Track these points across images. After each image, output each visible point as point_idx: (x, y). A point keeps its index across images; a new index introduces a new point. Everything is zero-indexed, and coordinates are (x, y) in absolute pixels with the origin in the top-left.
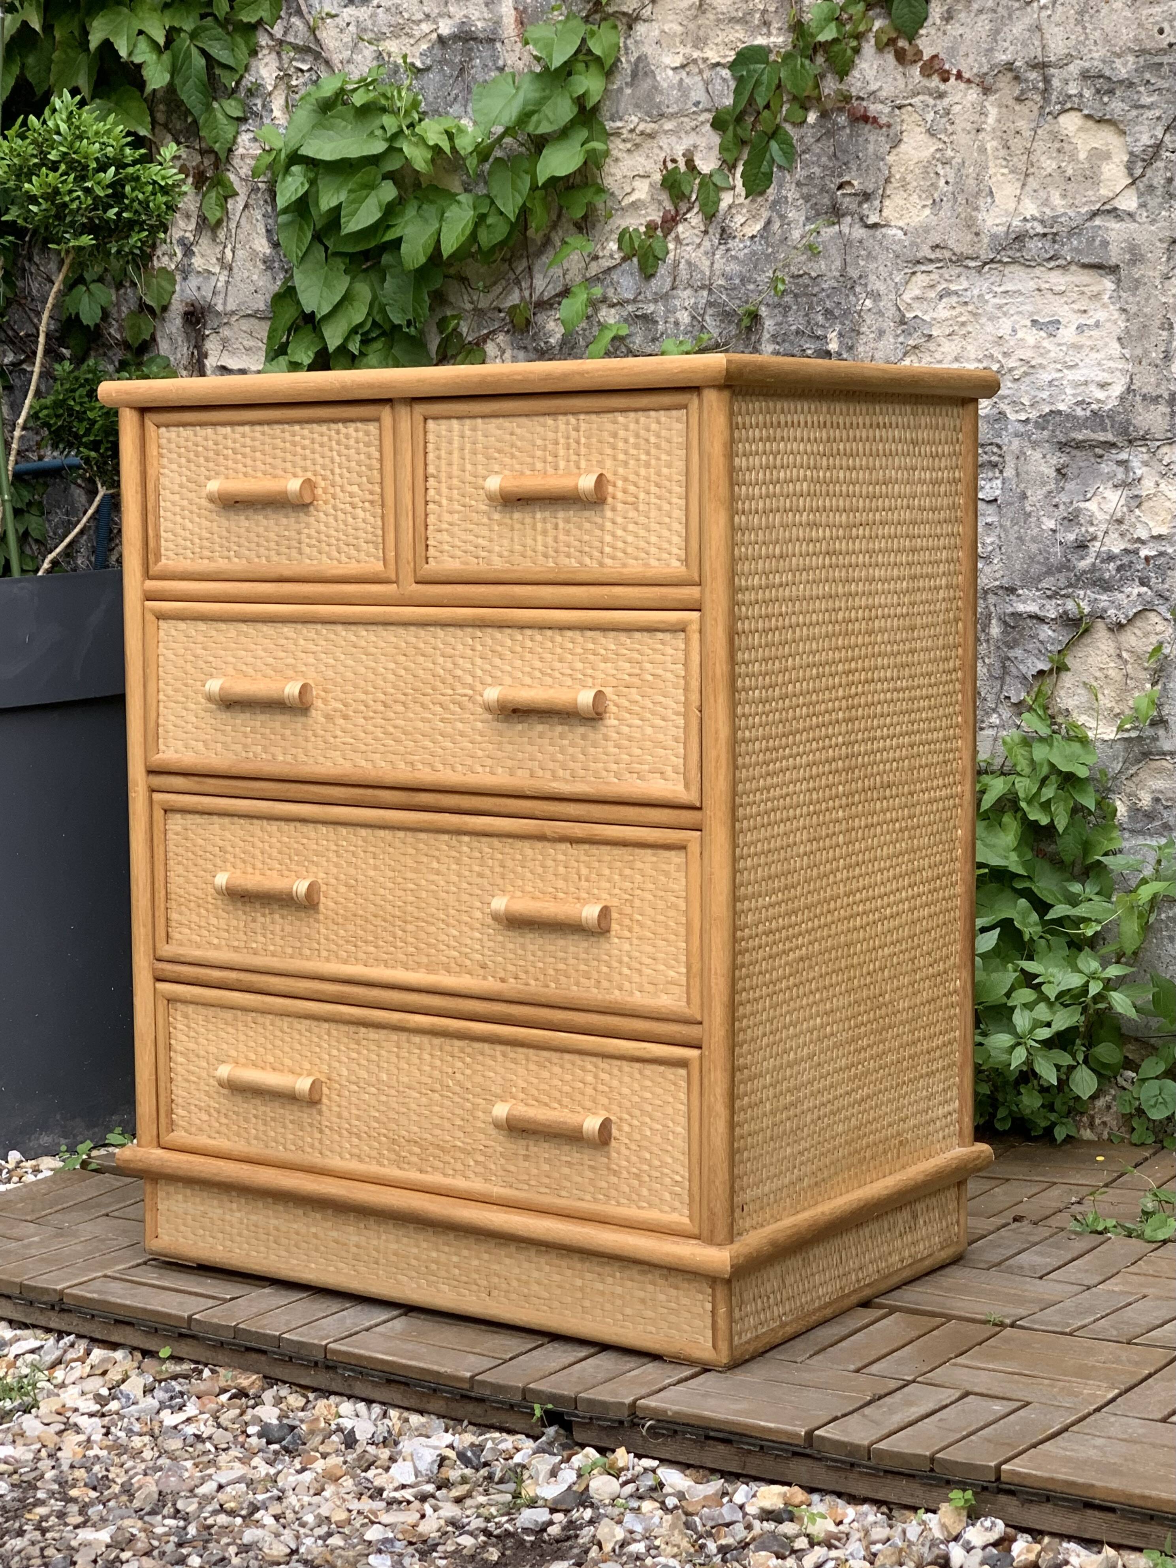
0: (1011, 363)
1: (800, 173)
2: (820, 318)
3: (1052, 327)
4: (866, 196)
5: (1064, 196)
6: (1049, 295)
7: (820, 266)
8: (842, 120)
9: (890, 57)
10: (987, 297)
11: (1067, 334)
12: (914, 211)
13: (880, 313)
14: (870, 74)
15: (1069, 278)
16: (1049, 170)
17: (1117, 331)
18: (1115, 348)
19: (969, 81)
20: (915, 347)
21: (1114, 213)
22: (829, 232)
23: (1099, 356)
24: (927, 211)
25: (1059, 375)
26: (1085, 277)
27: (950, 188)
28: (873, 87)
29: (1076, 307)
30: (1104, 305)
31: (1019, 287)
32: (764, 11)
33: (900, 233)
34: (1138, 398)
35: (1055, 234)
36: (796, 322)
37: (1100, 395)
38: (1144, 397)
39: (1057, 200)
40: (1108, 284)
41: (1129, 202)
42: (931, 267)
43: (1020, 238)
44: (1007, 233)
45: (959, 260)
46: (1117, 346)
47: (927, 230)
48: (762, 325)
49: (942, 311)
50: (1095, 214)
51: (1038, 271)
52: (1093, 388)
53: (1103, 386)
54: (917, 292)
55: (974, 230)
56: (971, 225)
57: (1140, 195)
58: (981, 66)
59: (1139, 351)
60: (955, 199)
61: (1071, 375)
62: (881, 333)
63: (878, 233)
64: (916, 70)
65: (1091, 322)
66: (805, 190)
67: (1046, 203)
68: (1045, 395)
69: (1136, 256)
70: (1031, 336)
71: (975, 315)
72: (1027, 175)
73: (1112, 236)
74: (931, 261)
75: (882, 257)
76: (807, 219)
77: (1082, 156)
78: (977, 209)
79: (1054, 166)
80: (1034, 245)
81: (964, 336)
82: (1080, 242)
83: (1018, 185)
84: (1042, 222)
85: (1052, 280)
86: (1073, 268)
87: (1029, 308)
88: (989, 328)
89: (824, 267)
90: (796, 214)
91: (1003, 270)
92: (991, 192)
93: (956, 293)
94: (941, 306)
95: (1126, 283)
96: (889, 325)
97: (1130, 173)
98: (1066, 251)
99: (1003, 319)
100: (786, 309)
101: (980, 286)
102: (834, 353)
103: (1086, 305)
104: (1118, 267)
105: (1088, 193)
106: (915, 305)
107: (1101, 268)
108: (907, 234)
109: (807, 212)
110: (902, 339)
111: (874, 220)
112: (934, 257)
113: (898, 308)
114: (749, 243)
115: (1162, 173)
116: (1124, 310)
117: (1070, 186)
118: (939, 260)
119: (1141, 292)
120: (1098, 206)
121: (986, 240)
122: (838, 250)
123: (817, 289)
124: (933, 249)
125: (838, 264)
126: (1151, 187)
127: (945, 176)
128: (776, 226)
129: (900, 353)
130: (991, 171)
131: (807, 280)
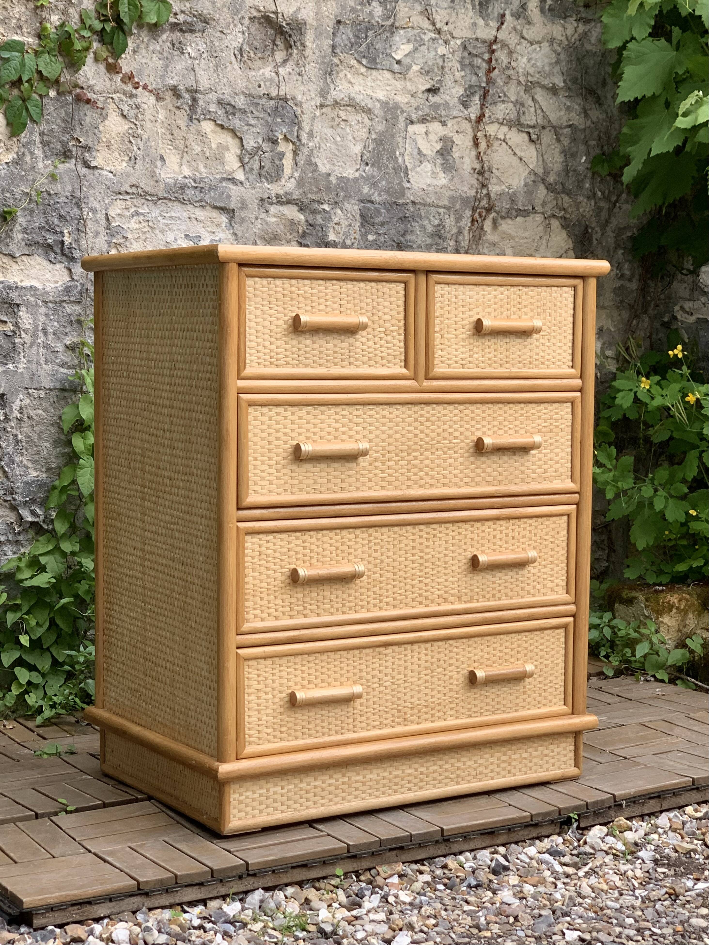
1: (44, 127)
2: (56, 221)
3: (197, 239)
5: (206, 167)
6: (195, 222)
7: (57, 188)
8: (70, 99)
9: (102, 68)
10: (159, 218)
12: (116, 163)
13: (97, 221)
14: (90, 75)
15: (206, 213)
16: (197, 151)
19: (151, 91)
20: (119, 245)
21: (232, 180)
22: (61, 167)
24: (125, 164)
26: (215, 214)
27: (141, 153)
28: (92, 82)
29: (209, 229)
30: (223, 230)
31: (178, 215)
32: (19, 19)
33: (111, 175)
35: (202, 188)
36: (39, 221)
39: (203, 169)
40: (224, 219)
41: (240, 176)
42: (128, 197)
43: (183, 187)
44: (175, 184)
45: (145, 195)
47: (128, 176)
48: (16, 221)
49: (133, 224)
50: (223, 179)
51: (190, 207)
54: (119, 211)
55: (155, 179)
56: (153, 175)
57: (245, 173)
58: (158, 84)
60: (144, 160)
62: (97, 234)
63: (97, 172)
64: (118, 78)
65: (217, 239)
66: (45, 138)
67: (197, 170)
69: (244, 206)
70: (184, 244)
71: (152, 228)
72: (183, 152)
73: (233, 193)
74: (127, 193)
75: (98, 187)
76: (46, 156)
77: (214, 146)
79: (199, 149)
80: (190, 193)
81: (145, 240)
82: (215, 194)
83: (179, 157)
84: (195, 181)
85: (197, 213)
86: (208, 208)
87: (184, 227)
88: (160, 236)
89: (59, 188)
90: (39, 153)
91: (170, 204)
92: (162, 158)
93: (142, 214)
94: (133, 221)
95: (237, 219)
96: (102, 230)
97: (241, 160)
98: (207, 198)
99: (169, 232)
100: (32, 211)
101: (155, 212)
102: (66, 243)
103: (214, 229)
104: (233, 210)
105: (218, 167)
106: (117, 219)
107: (222, 209)
108: (114, 175)
109: (44, 152)
110: (106, 238)
111: (93, 164)
112: (130, 191)
113: (108, 219)
114: (5, 166)
115: (258, 162)
116: (235, 234)
117: (208, 162)
118: (133, 194)
119: (245, 225)
120: (225, 176)
121: (162, 186)
122: (70, 179)
123: (52, 202)
124: (131, 186)
125: (69, 188)
126: (252, 169)
127: (137, 145)
128: (28, 158)
129: (106, 246)
130: (161, 146)
131: (45, 195)
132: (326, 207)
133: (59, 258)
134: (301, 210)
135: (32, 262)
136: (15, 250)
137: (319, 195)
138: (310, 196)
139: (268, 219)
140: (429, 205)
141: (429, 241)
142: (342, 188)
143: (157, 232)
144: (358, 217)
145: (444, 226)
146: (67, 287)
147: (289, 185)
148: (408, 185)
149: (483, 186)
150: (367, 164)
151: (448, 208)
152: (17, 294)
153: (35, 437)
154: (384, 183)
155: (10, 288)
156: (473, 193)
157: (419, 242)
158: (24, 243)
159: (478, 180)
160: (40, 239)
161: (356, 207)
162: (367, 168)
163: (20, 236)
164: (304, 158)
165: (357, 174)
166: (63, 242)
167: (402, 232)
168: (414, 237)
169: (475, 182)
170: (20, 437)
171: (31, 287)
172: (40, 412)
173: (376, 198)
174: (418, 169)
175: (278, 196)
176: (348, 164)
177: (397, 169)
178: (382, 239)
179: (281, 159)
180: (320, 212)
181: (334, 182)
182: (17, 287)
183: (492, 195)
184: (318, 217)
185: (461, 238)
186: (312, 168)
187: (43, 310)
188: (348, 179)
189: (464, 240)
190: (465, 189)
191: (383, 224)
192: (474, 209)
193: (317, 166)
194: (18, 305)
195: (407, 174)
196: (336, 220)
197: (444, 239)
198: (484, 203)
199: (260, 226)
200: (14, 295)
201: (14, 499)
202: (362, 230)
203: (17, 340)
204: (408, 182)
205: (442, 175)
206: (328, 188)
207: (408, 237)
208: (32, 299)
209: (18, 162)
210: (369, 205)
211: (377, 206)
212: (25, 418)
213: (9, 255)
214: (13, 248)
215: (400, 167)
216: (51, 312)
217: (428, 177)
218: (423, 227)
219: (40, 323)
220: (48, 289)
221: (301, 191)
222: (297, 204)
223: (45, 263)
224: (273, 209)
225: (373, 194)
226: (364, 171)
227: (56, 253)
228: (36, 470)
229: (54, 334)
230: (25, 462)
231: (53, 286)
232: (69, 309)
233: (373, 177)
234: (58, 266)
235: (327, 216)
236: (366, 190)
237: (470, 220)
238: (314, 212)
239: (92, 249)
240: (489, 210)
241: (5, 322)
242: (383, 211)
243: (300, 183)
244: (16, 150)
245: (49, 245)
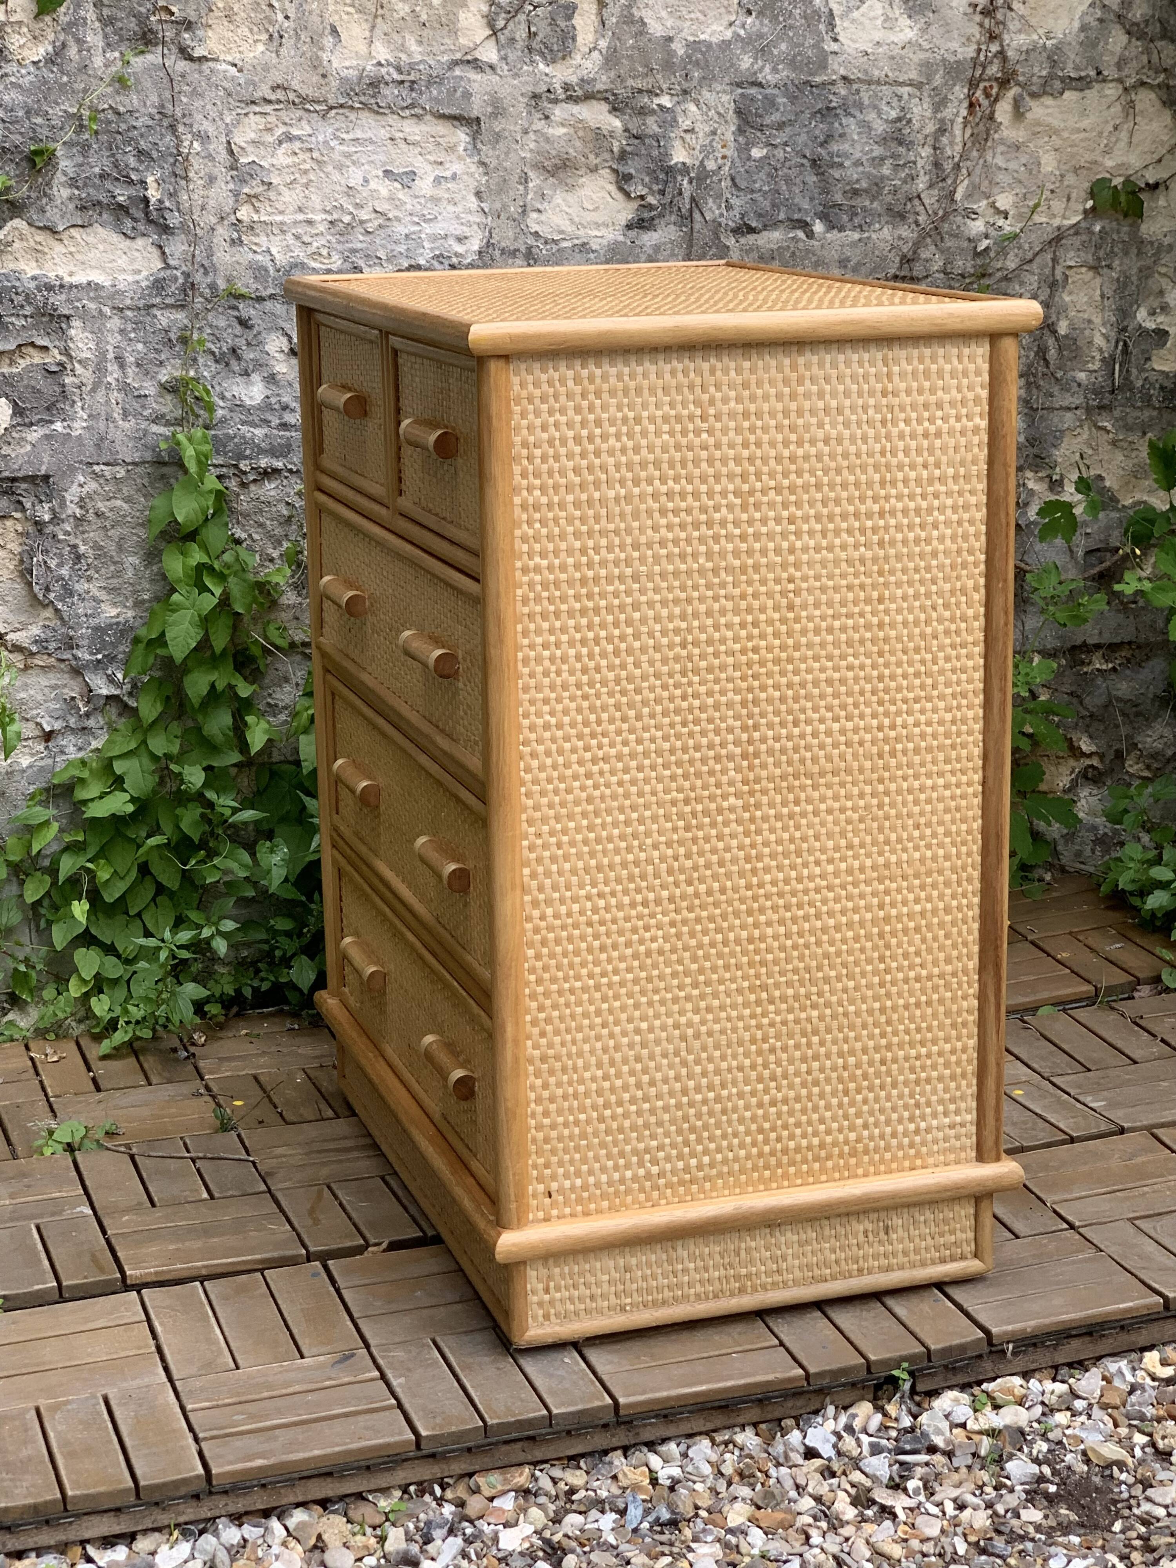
0: (364, 215)
2: (132, 162)
3: (408, 178)
4: (188, 25)
5: (420, 43)
6: (403, 145)
7: (134, 100)
10: (332, 144)
11: (424, 185)
12: (245, 47)
13: (210, 157)
15: (424, 128)
16: (402, 13)
17: (473, 184)
18: (473, 202)
20: (256, 196)
21: (475, 64)
22: (138, 62)
23: (459, 209)
24: (261, 47)
25: (417, 228)
26: (442, 128)
27: (292, 24)
29: (431, 158)
30: (460, 158)
31: (369, 134)
33: (234, 70)
34: (497, 253)
35: (413, 82)
36: (98, 163)
37: (460, 249)
38: (503, 251)
39: (414, 47)
40: (461, 136)
41: (489, 54)
42: (268, 109)
43: (375, 84)
44: (361, 78)
45: (302, 102)
46: (474, 199)
47: (266, 68)
48: (55, 167)
49: (282, 157)
50: (456, 63)
51: (392, 119)
52: (451, 241)
53: (460, 240)
54: (253, 135)
55: (321, 71)
56: (315, 64)
57: (500, 47)
59: (498, 205)
60: (298, 38)
61: (428, 229)
62: (212, 179)
63: (206, 67)
65: (448, 174)
66: (106, 12)
67: (403, 48)
68: (402, 248)
69: (498, 110)
70: (384, 188)
71: (318, 162)
72: (375, 16)
73: (475, 88)
74: (269, 102)
75: (210, 94)
76: (109, 45)
77: (436, 1)
78: (322, 49)
79: (407, 9)
80: (389, 93)
81: (306, 186)
82: (440, 92)
83: (367, 26)
84: (399, 70)
85: (407, 130)
86: (428, 117)
87: (383, 158)
88: (336, 176)
89: (135, 102)
90: (94, 38)
91: (352, 116)
92: (334, 31)
93: (298, 138)
94: (281, 151)
95: (485, 136)
96: (220, 171)
97: (491, 24)
98: (423, 100)
99: (352, 168)
100: (85, 148)
101: (325, 132)
102: (153, 200)
103: (442, 156)
104: (478, 119)
105: (447, 41)
106: (250, 149)
107: (457, 119)
108: (240, 71)
109: (106, 36)
110: (231, 186)
111: (198, 52)
112: (273, 97)
113: (231, 152)
114: (32, 69)
115: (524, 26)
116: (482, 164)
117: (425, 32)
118: (279, 102)
119: (501, 146)
120: (458, 56)
121: (335, 84)
122: (155, 84)
123: (123, 127)
124: (274, 89)
125: (154, 99)
126: (512, 40)
127: (283, 10)
128: (73, 51)
129: (231, 201)
130: (331, 8)
131: (110, 116)
132: (666, 101)
133: (141, 227)
134: (614, 110)
135: (90, 239)
136: (56, 218)
137: (651, 80)
138: (630, 82)
139: (551, 131)
140: (878, 82)
141: (878, 151)
142: (697, 63)
143: (329, 168)
144: (731, 115)
145: (909, 121)
146: (156, 281)
147: (588, 64)
148: (835, 47)
149: (993, 37)
150: (749, 12)
151: (919, 86)
152: (63, 297)
153: (112, 548)
154: (783, 46)
155: (50, 288)
156: (970, 52)
157: (858, 155)
158: (71, 206)
159: (981, 25)
160: (103, 197)
161: (725, 98)
162: (749, 20)
163: (65, 193)
164: (617, 10)
165: (728, 34)
166: (146, 200)
167: (822, 138)
168: (846, 147)
169: (976, 31)
170: (82, 549)
171: (89, 284)
172: (119, 503)
173: (767, 75)
174: (856, 14)
175: (567, 87)
176: (711, 14)
177: (812, 17)
178: (780, 154)
179: (569, 17)
180: (653, 112)
181: (681, 52)
182: (62, 286)
183: (1010, 53)
184: (651, 121)
185: (944, 140)
186: (634, 29)
187: (115, 323)
188: (709, 45)
189: (952, 143)
190: (954, 45)
191: (780, 126)
192: (973, 84)
193: (644, 24)
194: (68, 317)
195: (831, 25)
196: (686, 124)
197: (909, 145)
198: (994, 70)
199: (532, 145)
200: (58, 300)
201: (75, 658)
202: (741, 139)
203: (68, 380)
204: (835, 40)
205: (904, 21)
206: (668, 65)
207: (834, 147)
208: (92, 306)
209: (54, 59)
210: (753, 91)
211: (769, 91)
212: (91, 516)
213: (45, 228)
214: (53, 215)
215: (817, 13)
216: (129, 327)
217: (875, 28)
218: (866, 126)
219: (110, 348)
220: (121, 286)
221: (612, 74)
222: (606, 99)
223: (115, 238)
224: (559, 112)
225: (761, 70)
226: (743, 26)
227: (135, 220)
228: (115, 605)
229: (138, 365)
230: (95, 592)
231: (130, 278)
232: (164, 318)
233: (761, 36)
234: (140, 242)
235: (668, 117)
236: (746, 62)
237: (966, 104)
238: (643, 112)
239: (203, 208)
240: (1004, 83)
241: (45, 348)
242: (781, 100)
243: (611, 59)
244: (51, 37)
245: (120, 206)
